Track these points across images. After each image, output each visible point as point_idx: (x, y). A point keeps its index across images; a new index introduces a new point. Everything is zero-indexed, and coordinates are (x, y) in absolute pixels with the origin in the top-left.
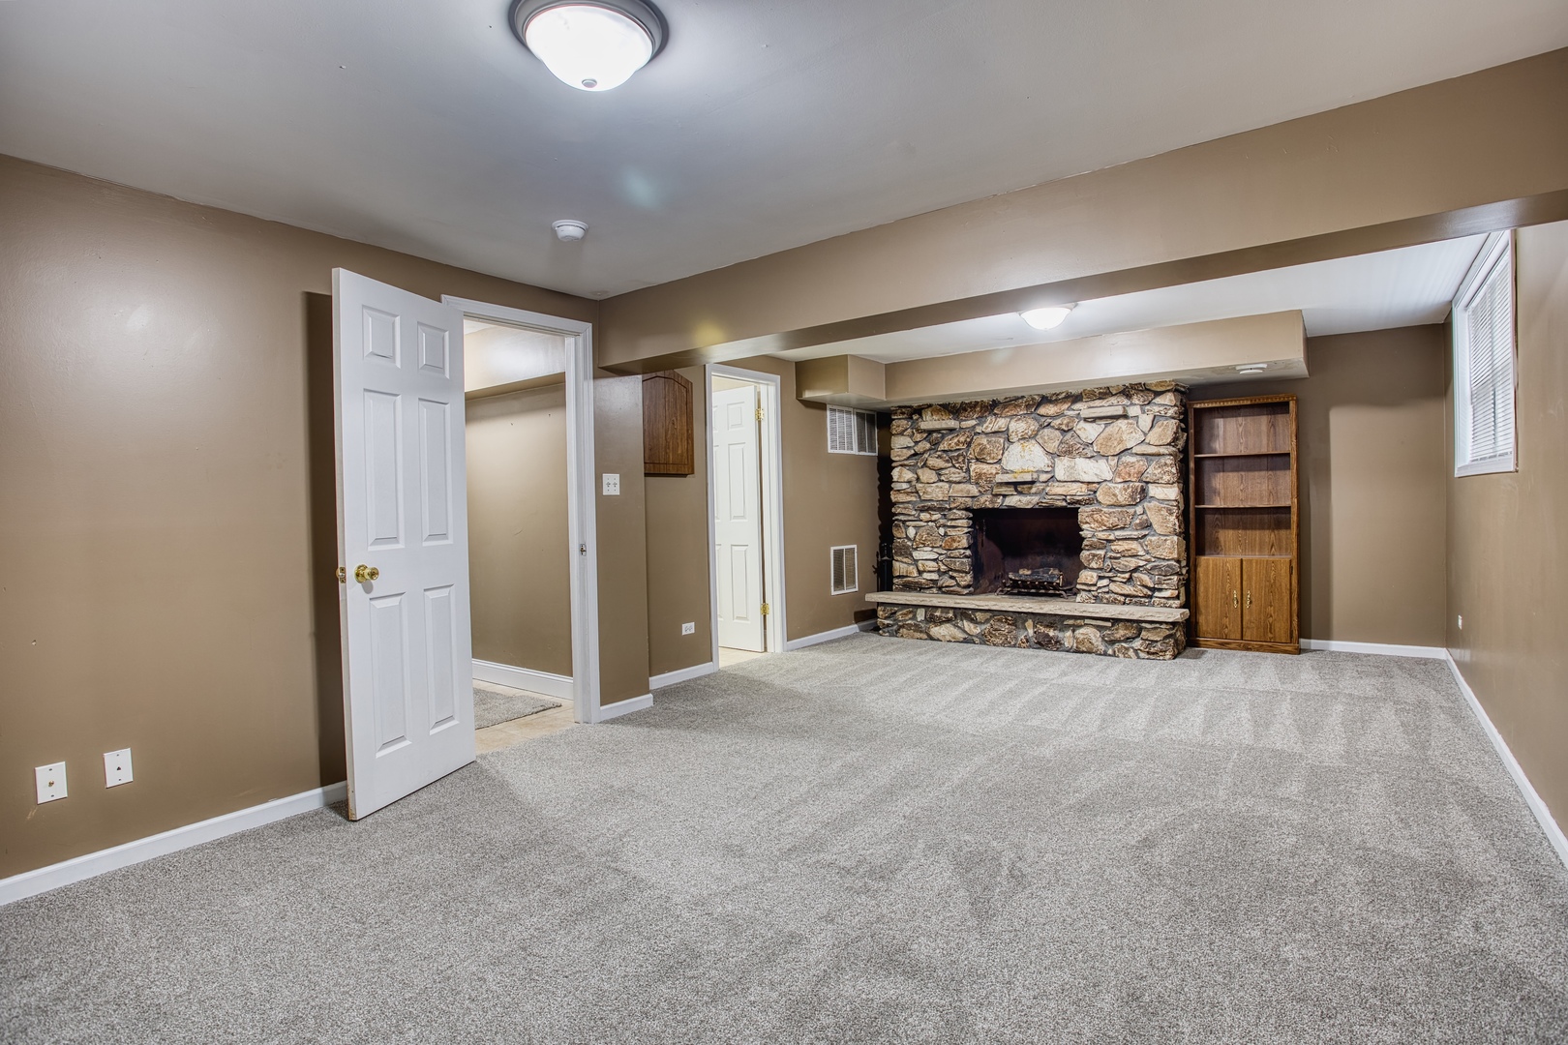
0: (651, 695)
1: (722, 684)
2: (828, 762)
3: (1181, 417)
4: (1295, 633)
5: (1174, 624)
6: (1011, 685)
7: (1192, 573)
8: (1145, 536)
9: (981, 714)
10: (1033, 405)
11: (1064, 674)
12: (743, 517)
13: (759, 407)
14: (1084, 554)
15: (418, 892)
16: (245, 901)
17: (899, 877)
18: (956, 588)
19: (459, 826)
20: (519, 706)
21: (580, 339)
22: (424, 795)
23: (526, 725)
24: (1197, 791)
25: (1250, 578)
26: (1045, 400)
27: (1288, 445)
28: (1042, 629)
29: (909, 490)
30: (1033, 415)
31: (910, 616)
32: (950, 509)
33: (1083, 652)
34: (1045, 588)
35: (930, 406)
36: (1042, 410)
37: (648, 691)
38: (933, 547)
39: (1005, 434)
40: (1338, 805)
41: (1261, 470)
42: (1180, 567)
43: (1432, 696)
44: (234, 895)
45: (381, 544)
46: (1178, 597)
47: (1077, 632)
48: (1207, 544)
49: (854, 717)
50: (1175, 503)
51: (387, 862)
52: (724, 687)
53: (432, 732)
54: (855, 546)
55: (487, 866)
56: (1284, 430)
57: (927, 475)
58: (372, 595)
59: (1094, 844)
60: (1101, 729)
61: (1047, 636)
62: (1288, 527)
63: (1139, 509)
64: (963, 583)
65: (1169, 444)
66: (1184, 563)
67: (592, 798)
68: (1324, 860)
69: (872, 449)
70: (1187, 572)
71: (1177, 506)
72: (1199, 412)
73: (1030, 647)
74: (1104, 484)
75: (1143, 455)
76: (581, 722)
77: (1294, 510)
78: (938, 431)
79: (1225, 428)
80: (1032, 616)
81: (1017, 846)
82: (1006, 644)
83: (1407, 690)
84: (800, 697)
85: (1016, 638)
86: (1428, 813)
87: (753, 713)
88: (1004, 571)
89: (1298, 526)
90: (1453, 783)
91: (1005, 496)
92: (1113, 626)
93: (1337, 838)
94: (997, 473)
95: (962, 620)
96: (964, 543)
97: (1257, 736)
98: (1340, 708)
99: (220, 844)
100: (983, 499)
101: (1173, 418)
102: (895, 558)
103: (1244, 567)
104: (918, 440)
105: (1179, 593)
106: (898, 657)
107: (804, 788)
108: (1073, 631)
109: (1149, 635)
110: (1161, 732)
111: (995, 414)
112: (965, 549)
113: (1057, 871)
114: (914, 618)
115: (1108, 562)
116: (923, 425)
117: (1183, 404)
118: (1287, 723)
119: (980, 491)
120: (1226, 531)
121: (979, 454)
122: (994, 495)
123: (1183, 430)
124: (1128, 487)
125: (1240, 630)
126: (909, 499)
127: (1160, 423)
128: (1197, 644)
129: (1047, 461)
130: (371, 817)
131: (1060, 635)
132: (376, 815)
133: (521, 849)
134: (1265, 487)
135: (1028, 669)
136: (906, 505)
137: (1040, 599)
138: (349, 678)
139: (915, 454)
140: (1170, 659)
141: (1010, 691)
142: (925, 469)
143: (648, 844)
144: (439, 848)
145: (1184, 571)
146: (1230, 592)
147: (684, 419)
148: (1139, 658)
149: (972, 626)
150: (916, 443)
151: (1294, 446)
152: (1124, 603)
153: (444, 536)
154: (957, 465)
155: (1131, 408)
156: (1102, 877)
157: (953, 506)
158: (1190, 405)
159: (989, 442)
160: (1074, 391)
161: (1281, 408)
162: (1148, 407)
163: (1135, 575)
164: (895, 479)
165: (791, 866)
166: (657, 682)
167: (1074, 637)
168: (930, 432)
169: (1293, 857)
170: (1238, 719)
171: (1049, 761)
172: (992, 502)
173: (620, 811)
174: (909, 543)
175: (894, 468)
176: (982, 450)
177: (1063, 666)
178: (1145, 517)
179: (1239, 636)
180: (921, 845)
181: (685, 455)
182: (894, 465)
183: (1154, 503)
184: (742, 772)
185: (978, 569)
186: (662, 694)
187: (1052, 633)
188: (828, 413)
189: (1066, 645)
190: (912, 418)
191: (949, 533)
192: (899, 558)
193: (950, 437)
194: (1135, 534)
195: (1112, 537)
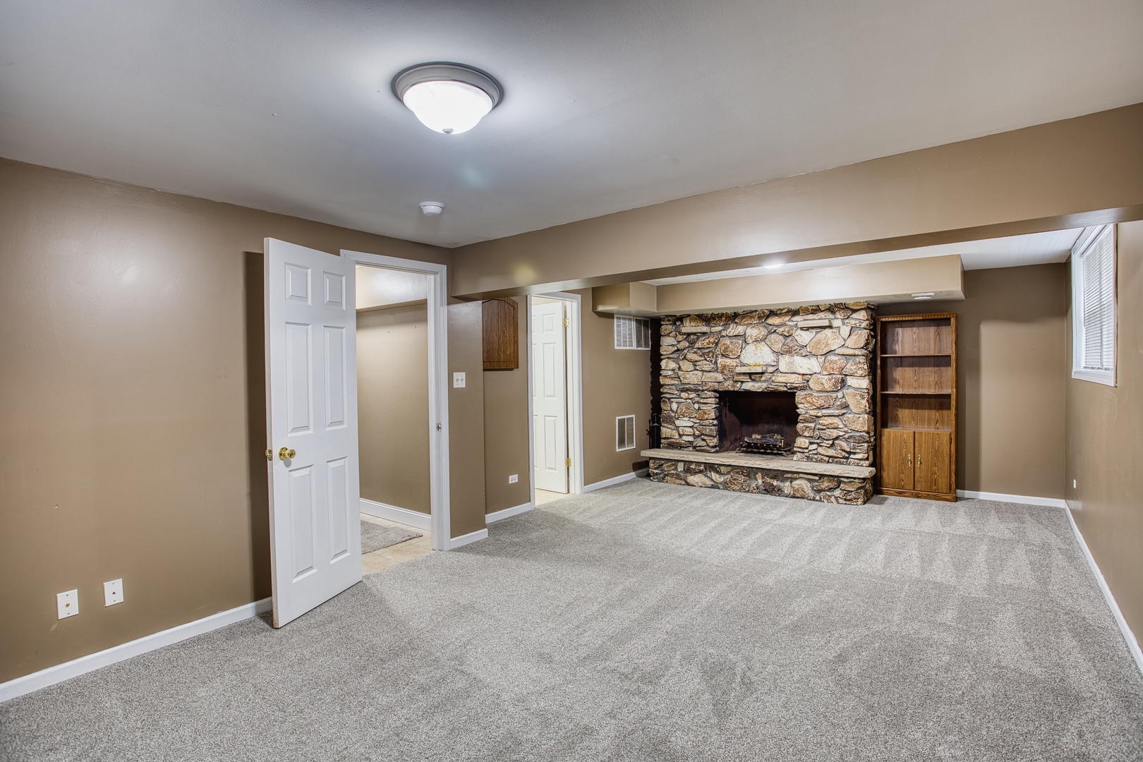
0: (486, 529)
1: (537, 520)
2: (613, 586)
3: (872, 327)
4: (953, 486)
5: (864, 479)
6: (745, 524)
7: (878, 441)
8: (844, 414)
9: (724, 548)
10: (764, 317)
11: (784, 516)
12: (553, 396)
13: (566, 317)
14: (800, 426)
15: (322, 687)
16: (202, 692)
17: (663, 682)
18: (706, 448)
19: (351, 633)
20: (392, 536)
21: (438, 277)
22: (326, 608)
23: (398, 551)
24: (878, 616)
25: (920, 446)
26: (772, 313)
27: (949, 350)
28: (768, 480)
29: (673, 376)
30: (763, 324)
31: (673, 467)
32: (703, 391)
33: (798, 498)
34: (771, 449)
35: (689, 315)
36: (770, 321)
37: (484, 526)
38: (690, 418)
39: (743, 337)
40: (981, 630)
41: (929, 366)
42: (869, 437)
43: (1053, 540)
44: (194, 687)
45: (297, 431)
46: (867, 459)
47: (794, 483)
48: (889, 419)
49: (632, 549)
50: (866, 391)
51: (301, 662)
52: (539, 522)
53: (332, 562)
54: (634, 416)
55: (371, 666)
56: (946, 338)
57: (686, 366)
58: (290, 468)
59: (802, 658)
60: (810, 562)
61: (772, 484)
62: (949, 408)
63: (840, 394)
64: (711, 444)
65: (862, 348)
66: (872, 434)
67: (444, 612)
68: (970, 676)
69: (646, 345)
70: (875, 440)
71: (868, 393)
72: (884, 324)
73: (759, 492)
74: (815, 375)
75: (844, 355)
76: (437, 550)
77: (953, 397)
78: (694, 334)
79: (903, 335)
80: (761, 471)
81: (747, 659)
82: (742, 490)
83: (1035, 533)
84: (593, 532)
85: (749, 486)
86: (1048, 639)
87: (559, 545)
88: (741, 434)
89: (957, 409)
90: (1066, 614)
91: (742, 382)
92: (820, 479)
93: (979, 657)
94: (737, 366)
95: (710, 472)
96: (713, 415)
97: (924, 571)
98: (985, 547)
99: (183, 645)
100: (726, 384)
101: (866, 329)
102: (663, 424)
103: (916, 437)
104: (680, 340)
105: (868, 456)
106: (665, 499)
107: (595, 608)
108: (791, 482)
109: (846, 486)
110: (853, 566)
111: (736, 323)
112: (713, 419)
113: (775, 680)
114: (676, 469)
115: (817, 432)
116: (684, 330)
117: (873, 318)
118: (946, 560)
119: (724, 378)
120: (904, 410)
121: (724, 351)
122: (734, 381)
123: (872, 337)
124: (832, 378)
125: (912, 483)
126: (673, 382)
127: (856, 332)
128: (881, 493)
129: (773, 358)
130: (289, 626)
131: (781, 484)
132: (293, 624)
133: (395, 654)
134: (932, 379)
135: (758, 511)
136: (671, 387)
137: (767, 456)
138: (274, 528)
139: (678, 350)
140: (861, 504)
141: (745, 530)
142: (685, 361)
143: (485, 651)
144: (337, 652)
145: (872, 440)
146: (906, 455)
147: (512, 329)
148: (838, 503)
149: (717, 476)
150: (679, 342)
151: (954, 351)
152: (828, 462)
153: (341, 422)
154: (708, 359)
155: (835, 321)
156: (807, 685)
157: (704, 388)
158: (878, 319)
159: (731, 343)
160: (793, 308)
161: (945, 321)
162: (847, 321)
163: (836, 442)
164: (663, 368)
165: (586, 671)
166: (491, 518)
167: (791, 486)
168: (689, 335)
169: (946, 673)
170: (910, 556)
171: (772, 589)
172: (733, 386)
173: (464, 624)
174: (673, 414)
175: (662, 359)
176: (726, 349)
177: (783, 509)
178: (844, 400)
179: (912, 487)
180: (678, 657)
181: (512, 355)
182: (662, 357)
183: (851, 390)
184: (551, 593)
185: (722, 433)
186: (496, 528)
187: (775, 483)
188: (615, 320)
189: (786, 492)
190: (675, 324)
191: (702, 408)
192: (666, 425)
193: (703, 338)
194: (837, 412)
195: (820, 414)
